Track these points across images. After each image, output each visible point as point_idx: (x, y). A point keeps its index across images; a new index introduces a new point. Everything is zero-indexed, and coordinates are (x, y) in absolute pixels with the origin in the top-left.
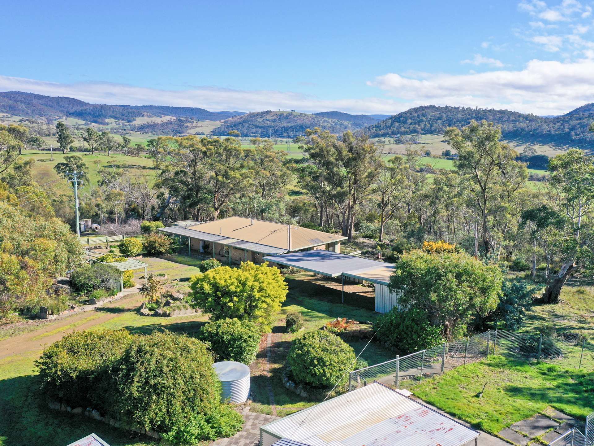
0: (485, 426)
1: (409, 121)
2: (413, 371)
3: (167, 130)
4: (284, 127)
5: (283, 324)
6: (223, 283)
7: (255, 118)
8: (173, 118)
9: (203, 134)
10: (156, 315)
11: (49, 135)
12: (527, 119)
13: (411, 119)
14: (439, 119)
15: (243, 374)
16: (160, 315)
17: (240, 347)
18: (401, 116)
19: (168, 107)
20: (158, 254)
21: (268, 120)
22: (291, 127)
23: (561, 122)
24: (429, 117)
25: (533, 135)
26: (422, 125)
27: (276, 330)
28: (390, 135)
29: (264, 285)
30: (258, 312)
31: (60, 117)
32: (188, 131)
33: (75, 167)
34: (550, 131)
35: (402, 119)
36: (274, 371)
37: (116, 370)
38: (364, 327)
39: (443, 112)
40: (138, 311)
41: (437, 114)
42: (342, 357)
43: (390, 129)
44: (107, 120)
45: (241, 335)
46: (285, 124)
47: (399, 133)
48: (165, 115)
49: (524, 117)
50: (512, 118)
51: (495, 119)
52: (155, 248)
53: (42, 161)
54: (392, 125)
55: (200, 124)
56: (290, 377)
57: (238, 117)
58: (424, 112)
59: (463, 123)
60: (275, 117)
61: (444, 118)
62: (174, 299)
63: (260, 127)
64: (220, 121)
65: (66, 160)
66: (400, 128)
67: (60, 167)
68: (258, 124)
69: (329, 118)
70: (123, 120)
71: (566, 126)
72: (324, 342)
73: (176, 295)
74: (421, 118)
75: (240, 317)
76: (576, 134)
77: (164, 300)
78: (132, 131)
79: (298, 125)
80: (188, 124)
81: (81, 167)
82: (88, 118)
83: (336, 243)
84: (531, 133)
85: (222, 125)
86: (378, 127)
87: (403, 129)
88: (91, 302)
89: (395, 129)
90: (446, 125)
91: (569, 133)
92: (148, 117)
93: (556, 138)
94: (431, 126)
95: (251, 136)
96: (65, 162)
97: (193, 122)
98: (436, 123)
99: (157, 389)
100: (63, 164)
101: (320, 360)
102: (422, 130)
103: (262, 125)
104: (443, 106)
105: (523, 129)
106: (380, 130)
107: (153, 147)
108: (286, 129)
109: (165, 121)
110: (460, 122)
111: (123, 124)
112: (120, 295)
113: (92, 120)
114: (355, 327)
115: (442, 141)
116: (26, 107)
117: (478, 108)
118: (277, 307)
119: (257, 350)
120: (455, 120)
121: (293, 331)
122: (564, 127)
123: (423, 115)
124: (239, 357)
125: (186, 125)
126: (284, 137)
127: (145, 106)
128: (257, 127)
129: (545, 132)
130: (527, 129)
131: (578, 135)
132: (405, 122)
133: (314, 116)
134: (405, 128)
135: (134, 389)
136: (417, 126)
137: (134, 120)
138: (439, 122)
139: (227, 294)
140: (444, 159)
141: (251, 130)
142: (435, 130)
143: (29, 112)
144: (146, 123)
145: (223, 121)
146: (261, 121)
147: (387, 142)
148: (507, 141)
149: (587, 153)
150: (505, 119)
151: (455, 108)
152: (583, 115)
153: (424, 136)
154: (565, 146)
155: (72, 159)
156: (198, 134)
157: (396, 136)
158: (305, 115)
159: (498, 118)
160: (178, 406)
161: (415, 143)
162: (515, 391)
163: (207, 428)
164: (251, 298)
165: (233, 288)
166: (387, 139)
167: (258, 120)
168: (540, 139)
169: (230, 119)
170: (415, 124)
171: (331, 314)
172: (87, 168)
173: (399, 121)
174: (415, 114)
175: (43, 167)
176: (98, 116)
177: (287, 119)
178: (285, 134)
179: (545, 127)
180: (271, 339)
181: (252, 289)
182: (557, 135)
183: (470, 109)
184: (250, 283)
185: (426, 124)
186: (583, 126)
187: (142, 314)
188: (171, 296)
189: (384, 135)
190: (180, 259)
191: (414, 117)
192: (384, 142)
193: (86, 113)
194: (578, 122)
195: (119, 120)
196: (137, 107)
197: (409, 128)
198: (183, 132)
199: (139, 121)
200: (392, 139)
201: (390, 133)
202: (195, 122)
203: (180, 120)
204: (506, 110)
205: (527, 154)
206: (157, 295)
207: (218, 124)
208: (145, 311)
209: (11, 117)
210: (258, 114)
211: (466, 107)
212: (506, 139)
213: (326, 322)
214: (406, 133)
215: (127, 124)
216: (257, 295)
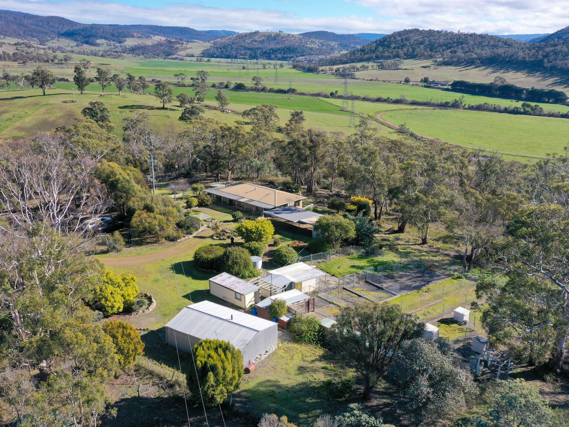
0: (336, 275)
1: (393, 45)
2: (319, 260)
3: (158, 51)
4: (272, 49)
5: (272, 243)
6: (250, 228)
7: (244, 39)
8: (163, 39)
9: (193, 56)
10: (220, 239)
11: (48, 61)
12: (506, 44)
13: (395, 43)
14: (422, 43)
15: (260, 260)
16: (222, 239)
17: (258, 251)
18: (386, 39)
19: (157, 27)
20: (206, 206)
21: (256, 41)
22: (279, 49)
23: (536, 49)
24: (412, 41)
25: (508, 62)
26: (405, 49)
27: (270, 245)
28: (374, 60)
29: (265, 229)
30: (263, 239)
31: (52, 38)
32: (178, 53)
33: (98, 111)
34: (524, 58)
35: (386, 43)
36: (269, 260)
37: (223, 258)
38: (306, 244)
39: (426, 37)
40: (212, 237)
41: (420, 38)
42: (293, 255)
43: (374, 53)
44: (98, 41)
45: (258, 248)
46: (273, 46)
47: (382, 57)
48: (155, 35)
49: (503, 42)
50: (492, 43)
51: (476, 44)
52: (204, 202)
53: (65, 102)
54: (376, 49)
55: (190, 45)
56: (275, 262)
57: (227, 38)
58: (408, 36)
59: (444, 47)
60: (263, 38)
61: (427, 42)
62: (227, 233)
63: (249, 49)
64: (209, 41)
65: (91, 105)
66: (384, 52)
67: (85, 111)
68: (247, 46)
69: (316, 38)
70: (113, 41)
71: (541, 52)
72: (287, 250)
73: (227, 231)
74: (404, 42)
75: (256, 241)
76: (549, 62)
77: (222, 233)
78: (124, 53)
79: (286, 47)
80: (179, 46)
81: (103, 111)
82: (79, 39)
83: (300, 200)
84: (507, 59)
85: (211, 46)
86: (362, 50)
87: (386, 54)
88: (191, 234)
89: (379, 54)
90: (428, 49)
91: (543, 60)
92: (138, 37)
93: (530, 65)
94: (414, 50)
95: (240, 58)
96: (90, 107)
97: (183, 44)
98: (419, 47)
99: (236, 263)
100: (88, 109)
101: (285, 255)
102: (405, 54)
103: (251, 46)
104: (427, 29)
105: (500, 56)
106: (365, 54)
107: (160, 89)
108: (274, 51)
109: (155, 43)
110: (441, 46)
111: (114, 45)
112: (200, 230)
113: (83, 41)
114: (302, 244)
115: (422, 67)
116: (17, 28)
117: (461, 32)
118: (270, 236)
119: (264, 253)
120: (436, 45)
121: (277, 246)
122: (538, 53)
123: (407, 39)
124: (257, 254)
125: (176, 46)
126: (272, 59)
127: (134, 26)
128: (245, 48)
129: (520, 58)
130: (503, 55)
131: (550, 63)
132: (389, 46)
133: (301, 37)
134: (388, 52)
135: (230, 263)
136: (400, 51)
137: (125, 41)
138: (422, 46)
139: (251, 232)
140: (422, 86)
141: (239, 52)
142: (417, 55)
143: (21, 33)
144: (137, 44)
145: (212, 42)
146: (249, 42)
147: (370, 68)
148: (484, 67)
149: (556, 80)
150: (484, 44)
151: (438, 31)
152: (558, 41)
153: (406, 61)
154: (537, 74)
155: (96, 105)
156: (188, 56)
157: (379, 61)
158: (293, 36)
159: (478, 43)
160: (242, 268)
161: (397, 69)
162: (353, 267)
163: (251, 274)
164: (260, 234)
165: (254, 230)
166: (370, 64)
167: (246, 41)
168: (515, 66)
169: (219, 40)
170: (398, 48)
171: (293, 239)
172: (109, 112)
173: (383, 46)
174: (399, 38)
175: (68, 109)
176: (89, 36)
177: (275, 40)
178: (273, 56)
179: (521, 54)
180: (268, 249)
181: (261, 230)
182: (531, 61)
183: (452, 33)
184: (260, 228)
185: (408, 49)
186: (556, 53)
187: (214, 239)
188: (225, 231)
189: (368, 60)
190: (218, 208)
191: (398, 41)
192: (367, 67)
193: (76, 34)
194: (551, 49)
195: (109, 41)
196: (126, 27)
197: (392, 53)
198: (173, 54)
199: (130, 42)
200: (375, 64)
201: (374, 57)
202: (185, 43)
203: (170, 42)
204: (487, 35)
205: (497, 83)
206: (219, 231)
207: (208, 45)
208: (215, 238)
209: (4, 38)
210: (246, 35)
211: (449, 31)
212: (483, 66)
213: (290, 242)
214: (389, 58)
215: (118, 45)
216: (263, 233)
